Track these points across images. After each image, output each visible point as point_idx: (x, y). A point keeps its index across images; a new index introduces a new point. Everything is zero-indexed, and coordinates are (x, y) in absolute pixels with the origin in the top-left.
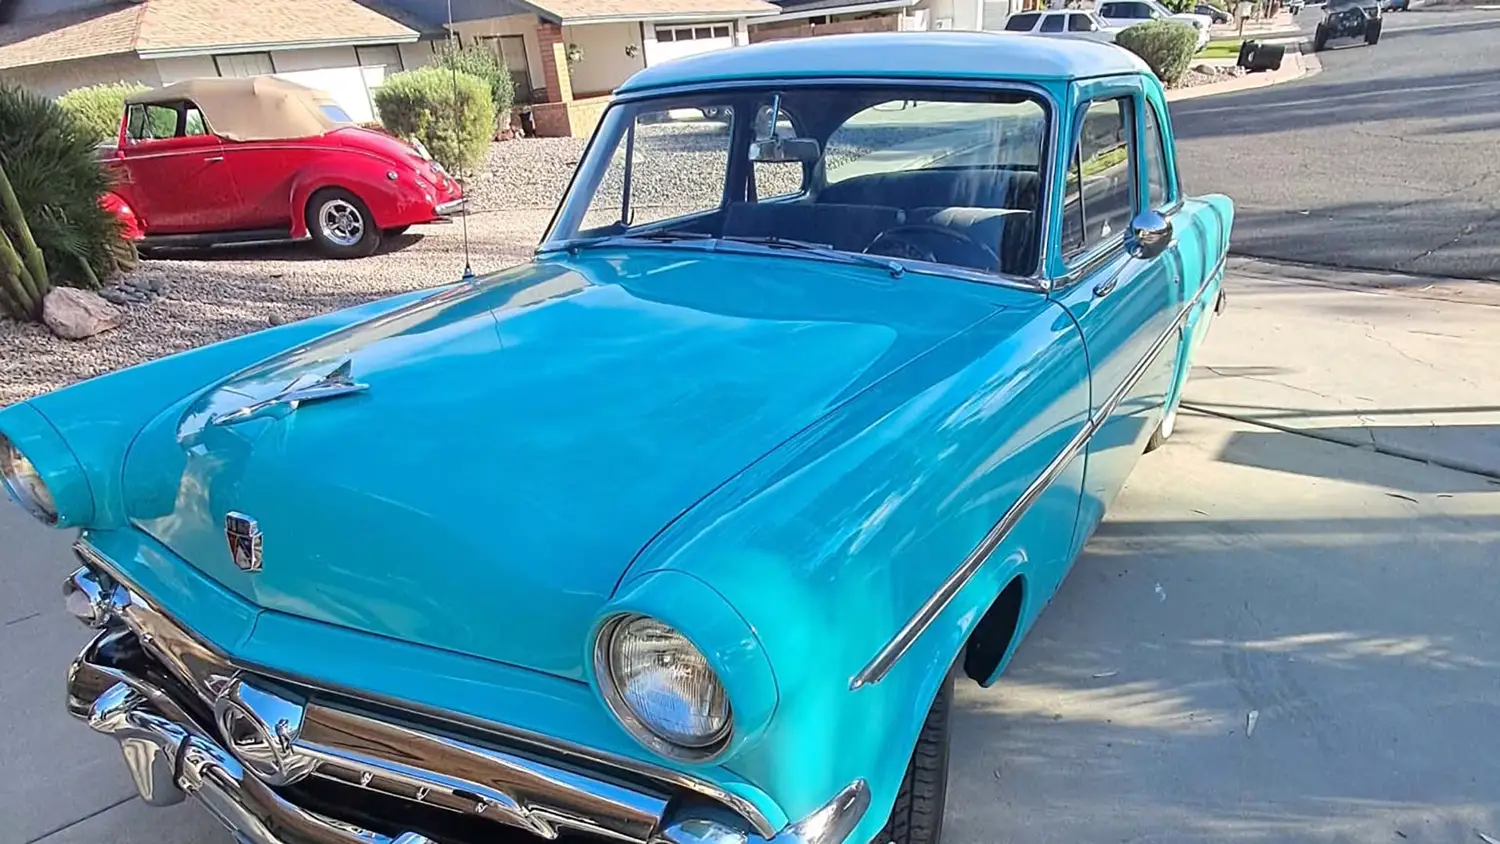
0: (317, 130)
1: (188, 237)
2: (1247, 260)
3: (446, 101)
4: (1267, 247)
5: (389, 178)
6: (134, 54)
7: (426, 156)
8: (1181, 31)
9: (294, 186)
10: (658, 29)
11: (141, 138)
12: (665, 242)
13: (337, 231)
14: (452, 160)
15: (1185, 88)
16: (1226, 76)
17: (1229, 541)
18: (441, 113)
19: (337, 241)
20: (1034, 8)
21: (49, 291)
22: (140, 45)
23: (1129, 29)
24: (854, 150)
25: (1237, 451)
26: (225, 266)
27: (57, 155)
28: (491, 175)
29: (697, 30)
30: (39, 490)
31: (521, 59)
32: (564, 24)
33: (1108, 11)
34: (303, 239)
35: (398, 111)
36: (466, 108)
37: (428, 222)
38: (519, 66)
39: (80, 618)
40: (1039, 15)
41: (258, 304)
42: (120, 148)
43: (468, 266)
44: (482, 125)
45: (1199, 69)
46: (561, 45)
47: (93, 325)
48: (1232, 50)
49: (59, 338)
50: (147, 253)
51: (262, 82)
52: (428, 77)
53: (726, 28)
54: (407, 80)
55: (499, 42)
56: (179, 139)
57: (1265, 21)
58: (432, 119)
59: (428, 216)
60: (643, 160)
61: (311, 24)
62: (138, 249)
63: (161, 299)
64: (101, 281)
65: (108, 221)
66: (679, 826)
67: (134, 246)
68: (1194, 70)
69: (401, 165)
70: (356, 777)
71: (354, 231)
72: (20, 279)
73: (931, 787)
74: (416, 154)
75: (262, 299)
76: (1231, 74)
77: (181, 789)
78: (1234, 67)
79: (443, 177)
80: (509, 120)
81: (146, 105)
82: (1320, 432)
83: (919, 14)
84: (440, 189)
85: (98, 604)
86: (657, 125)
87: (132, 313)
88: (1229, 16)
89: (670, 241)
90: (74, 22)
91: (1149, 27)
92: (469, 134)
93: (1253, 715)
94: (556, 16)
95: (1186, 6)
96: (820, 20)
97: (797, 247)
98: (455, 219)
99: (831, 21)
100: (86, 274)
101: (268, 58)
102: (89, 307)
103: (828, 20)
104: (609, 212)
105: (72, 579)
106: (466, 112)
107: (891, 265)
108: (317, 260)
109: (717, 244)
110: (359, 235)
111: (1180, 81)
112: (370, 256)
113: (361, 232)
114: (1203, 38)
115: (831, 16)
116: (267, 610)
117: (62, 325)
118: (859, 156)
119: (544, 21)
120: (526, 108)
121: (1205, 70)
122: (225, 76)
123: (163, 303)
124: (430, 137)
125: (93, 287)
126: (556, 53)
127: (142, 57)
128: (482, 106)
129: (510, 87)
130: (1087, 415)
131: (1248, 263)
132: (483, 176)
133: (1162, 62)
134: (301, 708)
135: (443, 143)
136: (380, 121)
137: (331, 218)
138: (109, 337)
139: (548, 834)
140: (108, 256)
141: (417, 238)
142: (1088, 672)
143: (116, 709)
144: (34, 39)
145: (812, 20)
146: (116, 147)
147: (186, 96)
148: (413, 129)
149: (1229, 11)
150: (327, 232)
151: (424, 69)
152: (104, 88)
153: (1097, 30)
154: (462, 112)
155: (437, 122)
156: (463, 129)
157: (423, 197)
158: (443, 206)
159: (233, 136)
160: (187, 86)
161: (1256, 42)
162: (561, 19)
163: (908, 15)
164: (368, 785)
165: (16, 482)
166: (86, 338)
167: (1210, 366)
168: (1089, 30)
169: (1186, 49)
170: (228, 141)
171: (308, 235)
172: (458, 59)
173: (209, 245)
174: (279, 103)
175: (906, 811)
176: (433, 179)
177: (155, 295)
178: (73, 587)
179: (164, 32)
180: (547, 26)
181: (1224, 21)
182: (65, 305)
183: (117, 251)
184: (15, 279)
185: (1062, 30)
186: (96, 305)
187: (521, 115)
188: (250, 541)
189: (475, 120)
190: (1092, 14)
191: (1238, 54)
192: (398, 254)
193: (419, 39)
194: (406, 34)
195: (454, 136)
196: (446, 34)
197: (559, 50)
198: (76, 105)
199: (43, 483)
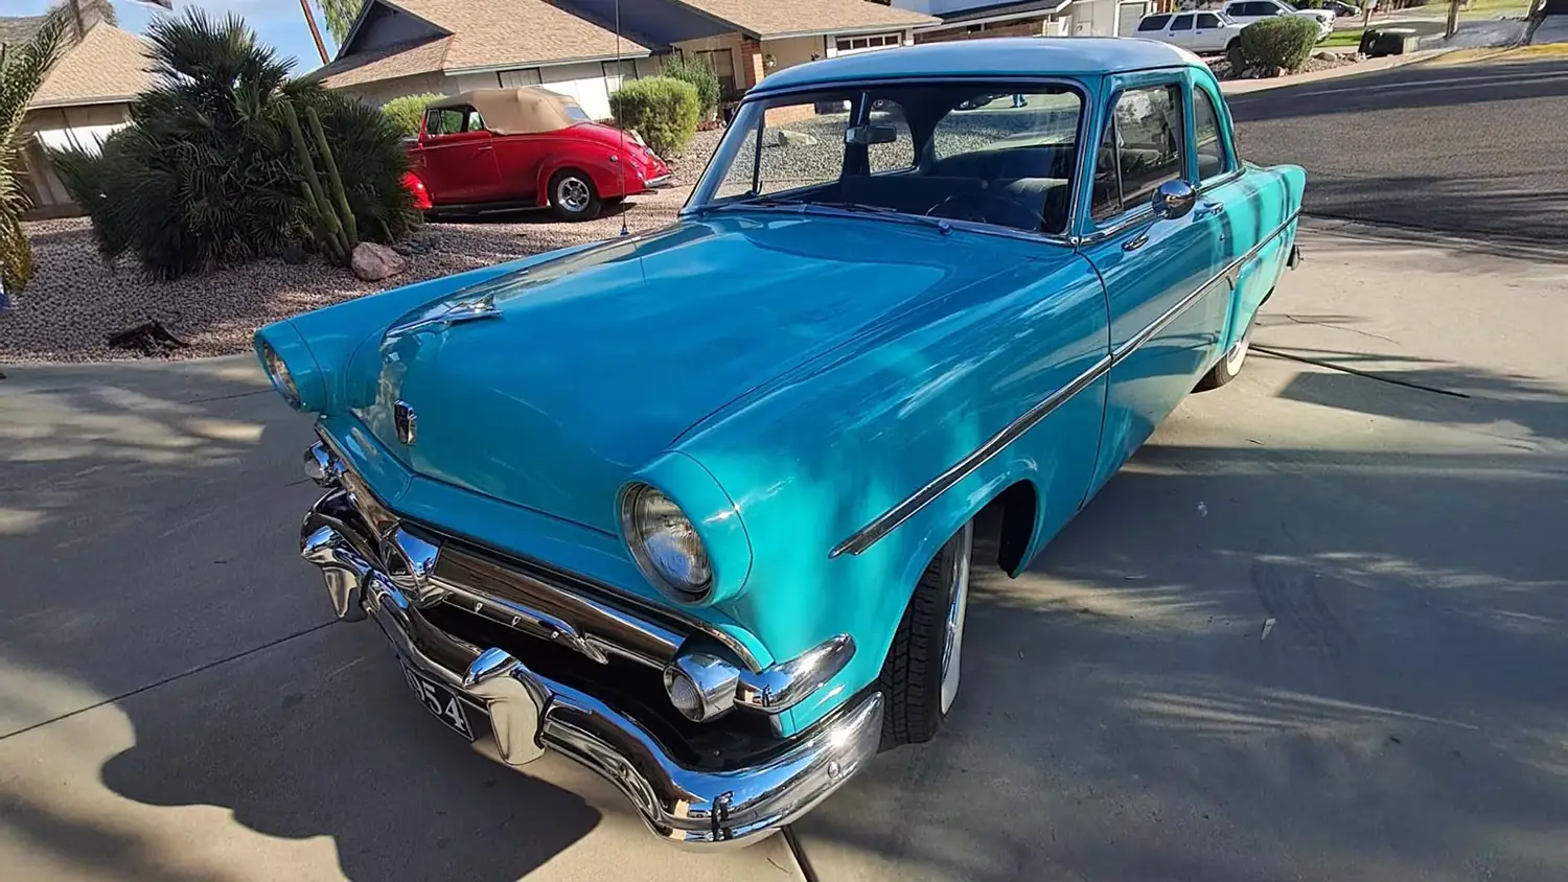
0: (562, 125)
1: (463, 206)
2: (1343, 222)
3: (663, 101)
4: (1363, 211)
5: (611, 160)
6: (441, 72)
7: (641, 142)
8: (1301, 24)
9: (541, 167)
10: (839, 40)
11: (435, 133)
12: (770, 206)
13: (570, 201)
14: (665, 146)
15: (1307, 74)
16: (1347, 62)
17: (1276, 468)
18: (658, 110)
19: (569, 208)
20: (1168, 10)
21: (357, 245)
22: (446, 65)
23: (1252, 25)
24: (995, 133)
25: (1301, 389)
26: (486, 227)
27: (373, 146)
28: (695, 157)
29: (854, 42)
30: (291, 385)
31: (728, 68)
32: (762, 39)
33: (1235, 10)
34: (543, 207)
35: (626, 109)
36: (677, 106)
37: (638, 194)
38: (726, 71)
39: (314, 479)
40: (1170, 16)
41: (505, 256)
42: (420, 141)
43: (625, 226)
44: (689, 119)
45: (1321, 56)
46: (760, 55)
47: (386, 270)
48: (1356, 39)
49: (361, 280)
50: (432, 217)
51: (525, 91)
52: (652, 84)
53: (896, 37)
54: (633, 86)
55: (711, 55)
56: (462, 134)
57: (1393, 12)
58: (651, 115)
59: (641, 189)
60: (816, 142)
61: (571, 46)
62: (425, 215)
63: (437, 252)
64: (395, 239)
65: (406, 194)
66: (691, 656)
67: (422, 212)
68: (1315, 57)
69: (621, 149)
70: (472, 604)
71: (582, 201)
72: (338, 235)
73: (924, 651)
74: (634, 142)
75: (508, 252)
76: (1353, 60)
77: (365, 611)
78: (1354, 54)
79: (654, 159)
80: (716, 114)
81: (440, 109)
82: (1391, 375)
83: (1062, 20)
84: (650, 168)
85: (326, 469)
86: (833, 115)
87: (413, 262)
88: (1357, 10)
89: (773, 206)
90: (403, 50)
91: (1273, 22)
92: (679, 126)
93: (1270, 621)
94: (756, 33)
95: (1315, 3)
96: (976, 28)
97: (869, 211)
98: (659, 190)
99: (986, 29)
100: (385, 233)
101: (538, 73)
102: (384, 257)
103: (983, 28)
104: (783, 183)
105: (311, 448)
106: (678, 110)
107: (940, 224)
108: (554, 222)
109: (807, 208)
110: (585, 204)
111: (1301, 67)
112: (594, 219)
113: (587, 202)
114: (1326, 29)
115: (986, 24)
116: (419, 475)
117: (364, 270)
118: (999, 138)
119: (746, 38)
120: (730, 105)
121: (1326, 57)
122: (505, 88)
123: (437, 255)
124: (649, 129)
125: (389, 243)
126: (755, 61)
127: (447, 74)
128: (691, 104)
129: (717, 89)
130: (1107, 349)
131: (1344, 225)
132: (689, 157)
133: (1283, 52)
134: (437, 549)
135: (658, 133)
136: (610, 117)
137: (566, 192)
138: (395, 279)
139: (602, 660)
140: (402, 220)
141: (631, 205)
142: (1120, 573)
143: (324, 544)
144: (374, 63)
145: (969, 28)
146: (417, 140)
147: (469, 102)
148: (637, 123)
149: (1357, 5)
150: (562, 202)
151: (647, 78)
152: (416, 97)
153: (1223, 26)
154: (675, 109)
155: (655, 117)
156: (674, 122)
157: (636, 176)
158: (651, 181)
159: (499, 131)
160: (470, 95)
161: (1377, 31)
162: (760, 36)
163: (1052, 20)
164: (479, 612)
165: (277, 377)
166: (378, 280)
167: (1289, 314)
168: (1216, 27)
169: (1307, 40)
170: (496, 135)
171: (549, 204)
172: (678, 67)
173: (476, 213)
174: (534, 106)
175: (903, 671)
176: (645, 160)
177: (432, 249)
178: (310, 456)
179: (464, 56)
180: (749, 41)
181: (1352, 13)
182: (367, 255)
183: (408, 216)
184: (334, 236)
185: (1190, 28)
186: (389, 256)
187: (725, 110)
188: (408, 422)
189: (684, 115)
190: (1219, 14)
191: (1359, 42)
192: (614, 218)
193: (651, 55)
194: (640, 51)
195: (667, 127)
196: (669, 52)
197: (757, 59)
198: (396, 109)
199: (293, 380)
